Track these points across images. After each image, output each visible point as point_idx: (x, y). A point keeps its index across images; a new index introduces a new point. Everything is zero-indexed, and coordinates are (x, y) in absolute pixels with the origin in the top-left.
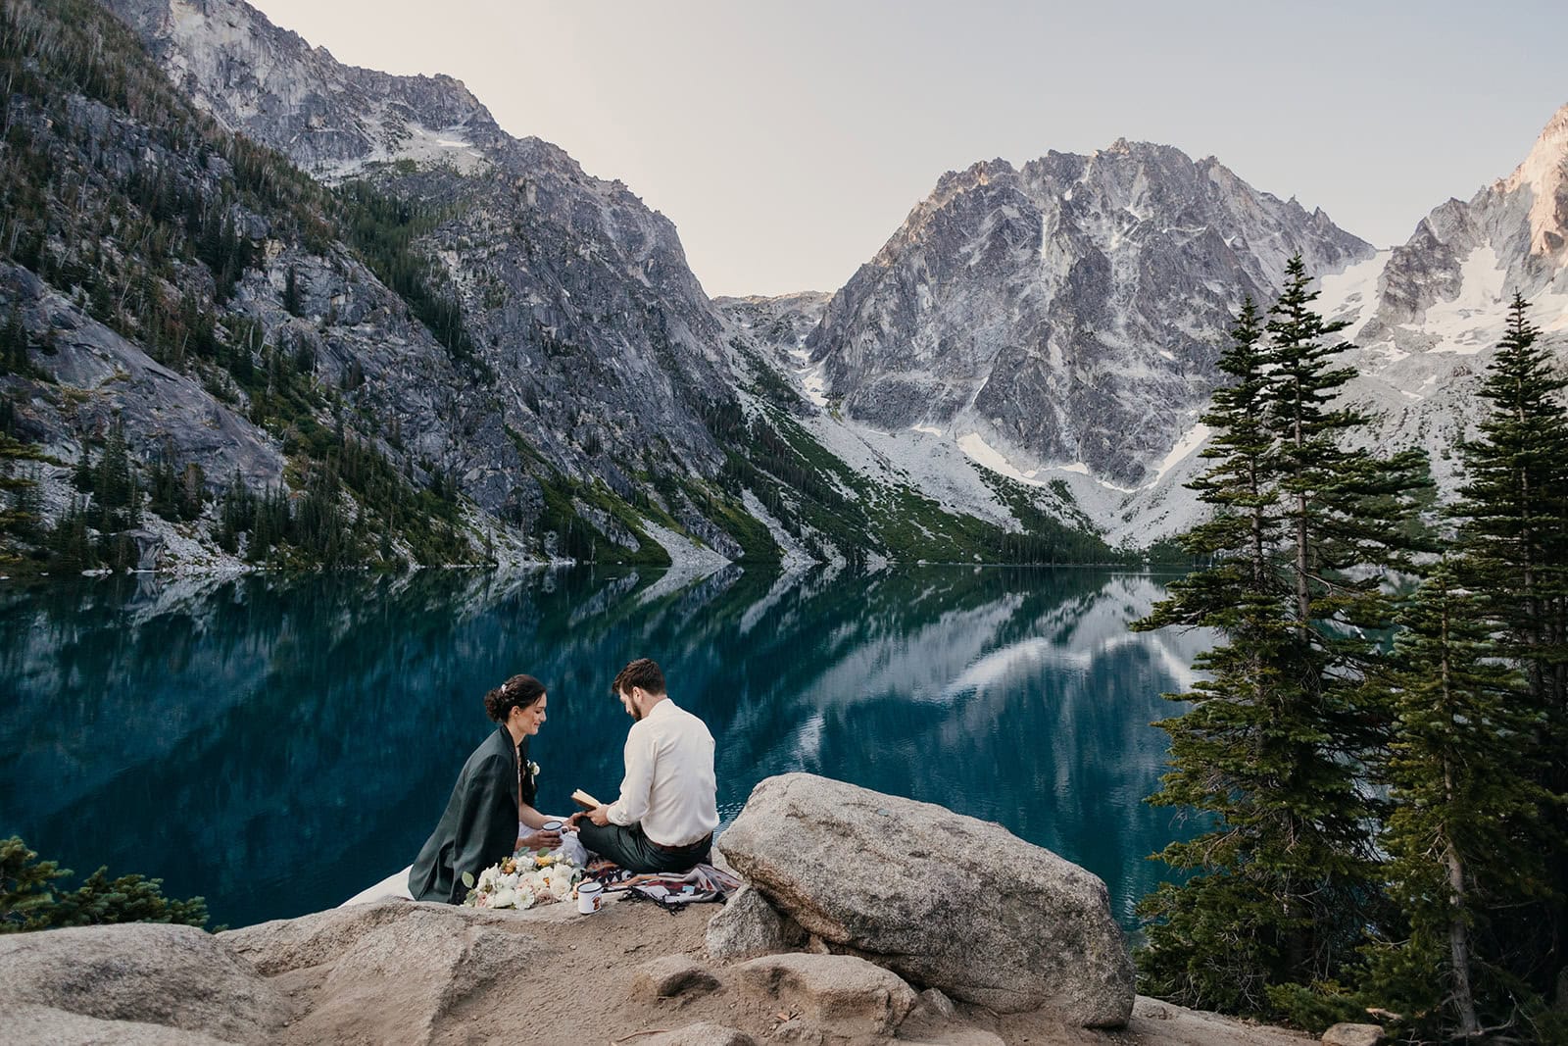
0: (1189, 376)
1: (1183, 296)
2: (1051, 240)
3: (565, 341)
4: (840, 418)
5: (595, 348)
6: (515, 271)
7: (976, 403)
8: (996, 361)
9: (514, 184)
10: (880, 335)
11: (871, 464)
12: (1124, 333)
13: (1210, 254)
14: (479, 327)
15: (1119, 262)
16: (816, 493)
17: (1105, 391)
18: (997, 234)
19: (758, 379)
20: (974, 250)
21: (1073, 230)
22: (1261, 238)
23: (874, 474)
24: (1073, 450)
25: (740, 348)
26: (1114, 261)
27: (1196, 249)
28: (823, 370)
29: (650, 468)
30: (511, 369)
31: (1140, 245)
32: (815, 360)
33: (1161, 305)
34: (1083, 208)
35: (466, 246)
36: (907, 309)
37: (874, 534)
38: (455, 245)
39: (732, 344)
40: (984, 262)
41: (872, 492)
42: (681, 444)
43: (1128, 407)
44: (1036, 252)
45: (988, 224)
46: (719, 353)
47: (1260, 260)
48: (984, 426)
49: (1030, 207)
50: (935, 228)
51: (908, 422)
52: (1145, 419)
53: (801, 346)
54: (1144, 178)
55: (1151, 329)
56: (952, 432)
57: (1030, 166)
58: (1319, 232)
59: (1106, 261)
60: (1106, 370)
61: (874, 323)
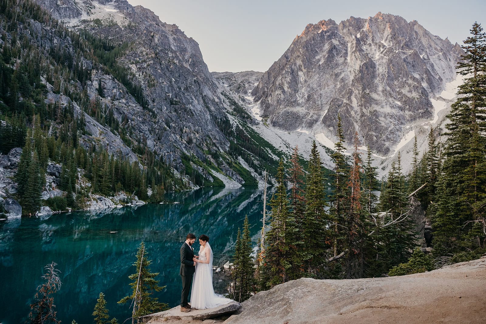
0: (407, 112)
1: (404, 79)
2: (352, 54)
3: (175, 99)
4: (267, 126)
5: (184, 101)
6: (156, 72)
7: (322, 121)
8: (330, 104)
9: (150, 35)
10: (284, 92)
11: (282, 145)
12: (381, 94)
13: (415, 61)
14: (148, 95)
15: (379, 65)
16: (264, 158)
17: (374, 117)
18: (330, 51)
19: (234, 109)
20: (321, 57)
21: (361, 50)
22: (434, 55)
23: (284, 149)
24: (361, 141)
25: (225, 95)
26: (377, 64)
27: (410, 60)
28: (260, 105)
29: (209, 149)
30: (160, 111)
31: (387, 58)
32: (255, 101)
33: (396, 83)
34: (364, 41)
35: (139, 62)
36: (295, 81)
37: (288, 174)
38: (134, 62)
39: (222, 94)
40: (325, 63)
41: (284, 157)
42: (215, 139)
43: (383, 124)
44: (346, 59)
45: (327, 47)
46: (219, 98)
47: (434, 64)
48: (326, 130)
49: (343, 40)
50: (305, 48)
51: (295, 128)
52: (390, 129)
53: (249, 95)
54: (389, 29)
55: (392, 93)
56: (313, 132)
57: (343, 23)
58: (457, 53)
59: (374, 64)
60: (375, 109)
61: (281, 87)
